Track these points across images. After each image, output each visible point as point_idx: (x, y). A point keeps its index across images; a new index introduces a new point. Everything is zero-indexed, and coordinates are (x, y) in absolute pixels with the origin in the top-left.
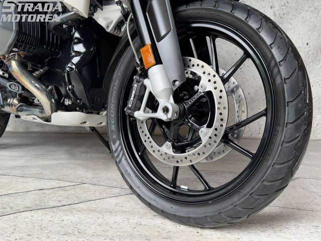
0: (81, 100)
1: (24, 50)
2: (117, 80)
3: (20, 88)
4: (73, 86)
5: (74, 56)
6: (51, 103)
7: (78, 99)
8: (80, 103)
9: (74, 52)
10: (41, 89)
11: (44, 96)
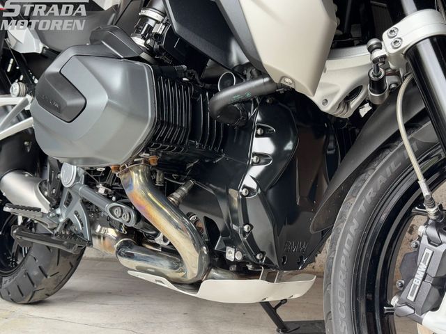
0: (263, 253)
1: (156, 154)
2: (354, 221)
3: (133, 215)
4: (252, 227)
5: (253, 164)
6: (201, 254)
7: (257, 251)
8: (262, 260)
9: (255, 154)
10: (181, 225)
11: (187, 240)
